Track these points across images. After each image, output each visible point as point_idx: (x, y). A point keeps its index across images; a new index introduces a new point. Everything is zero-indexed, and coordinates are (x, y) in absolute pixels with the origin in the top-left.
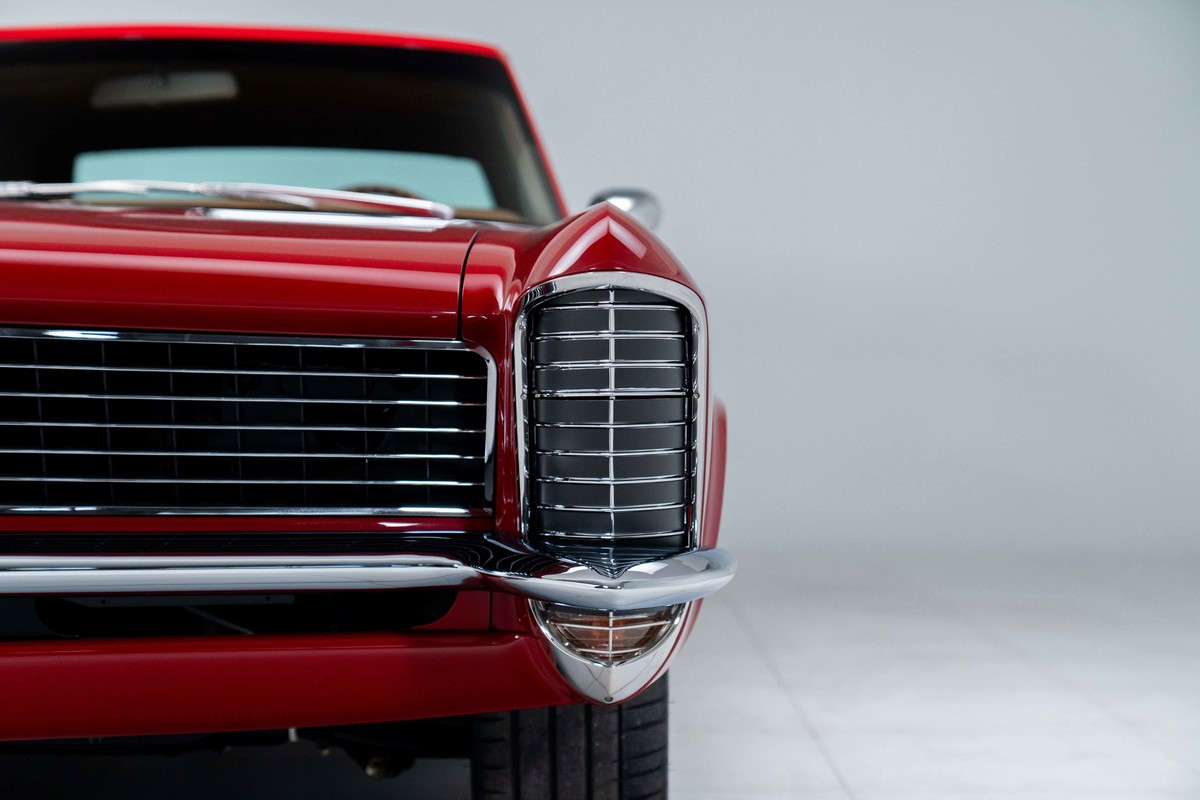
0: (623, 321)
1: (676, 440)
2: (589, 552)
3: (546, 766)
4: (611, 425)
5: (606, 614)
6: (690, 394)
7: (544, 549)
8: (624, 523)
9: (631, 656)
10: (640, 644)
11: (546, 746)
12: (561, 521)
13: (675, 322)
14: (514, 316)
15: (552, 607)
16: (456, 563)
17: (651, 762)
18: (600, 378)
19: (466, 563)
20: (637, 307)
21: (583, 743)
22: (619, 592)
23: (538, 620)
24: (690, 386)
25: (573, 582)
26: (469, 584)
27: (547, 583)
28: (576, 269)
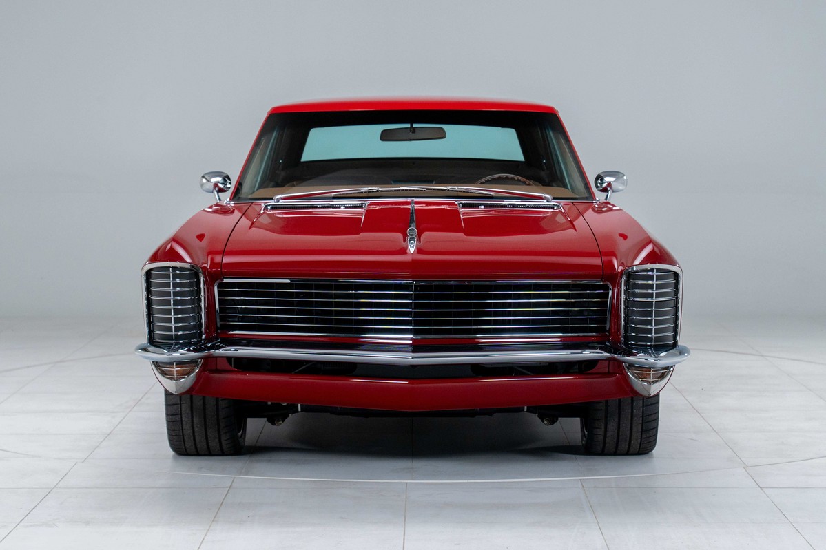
0: (659, 278)
1: (672, 313)
2: (643, 349)
3: (617, 420)
4: (654, 310)
5: (650, 368)
6: (677, 298)
7: (629, 348)
8: (657, 339)
9: (657, 381)
10: (660, 377)
11: (617, 412)
12: (634, 338)
13: (673, 277)
14: (622, 275)
15: (632, 366)
16: (603, 352)
17: (653, 417)
18: (651, 295)
19: (606, 352)
20: (662, 274)
21: (630, 411)
22: (658, 362)
23: (626, 369)
24: (677, 296)
25: (639, 358)
26: (608, 359)
27: (632, 358)
28: (643, 263)
